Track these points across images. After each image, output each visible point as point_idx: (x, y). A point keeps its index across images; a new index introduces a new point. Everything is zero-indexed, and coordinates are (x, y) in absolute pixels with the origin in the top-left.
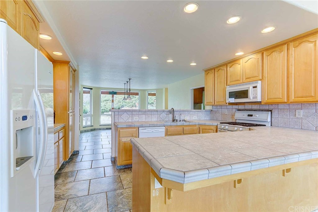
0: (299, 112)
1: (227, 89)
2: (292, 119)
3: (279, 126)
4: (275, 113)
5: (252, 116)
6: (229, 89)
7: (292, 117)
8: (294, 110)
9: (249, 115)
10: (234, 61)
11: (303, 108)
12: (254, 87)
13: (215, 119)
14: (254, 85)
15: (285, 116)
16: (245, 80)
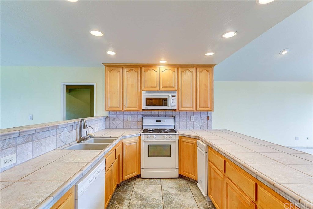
0: (192, 117)
1: (143, 94)
2: (188, 122)
3: (180, 128)
4: (178, 118)
5: (160, 121)
6: (146, 95)
7: (188, 121)
8: (189, 116)
9: (157, 121)
10: (149, 66)
11: (194, 114)
12: (173, 96)
13: (114, 127)
14: (173, 95)
15: (184, 121)
16: (162, 88)
